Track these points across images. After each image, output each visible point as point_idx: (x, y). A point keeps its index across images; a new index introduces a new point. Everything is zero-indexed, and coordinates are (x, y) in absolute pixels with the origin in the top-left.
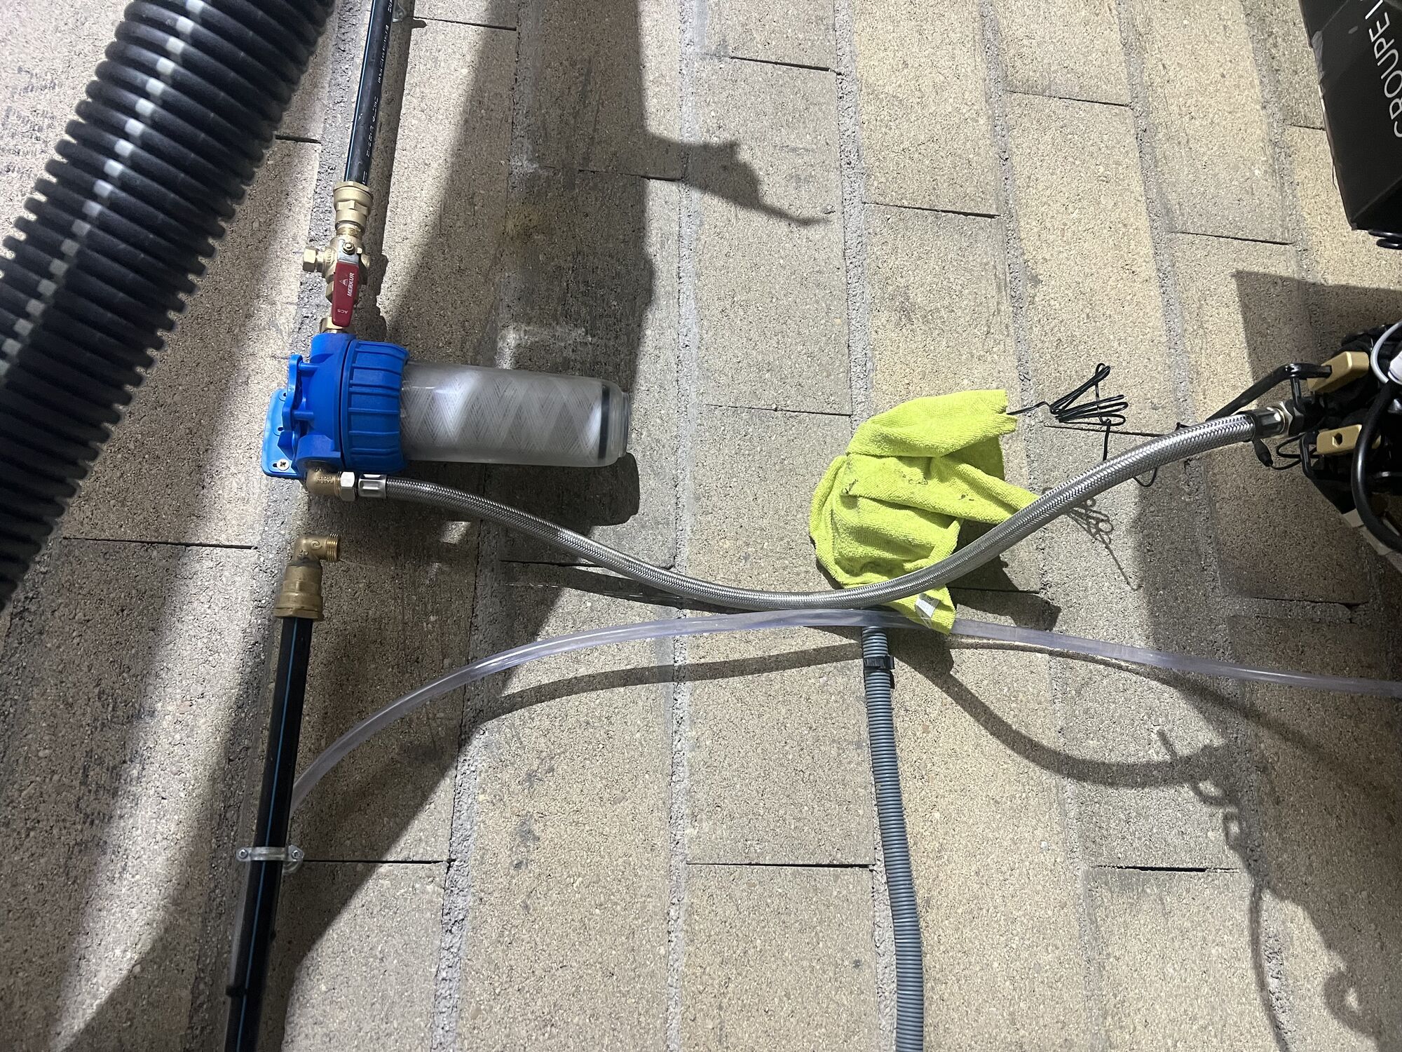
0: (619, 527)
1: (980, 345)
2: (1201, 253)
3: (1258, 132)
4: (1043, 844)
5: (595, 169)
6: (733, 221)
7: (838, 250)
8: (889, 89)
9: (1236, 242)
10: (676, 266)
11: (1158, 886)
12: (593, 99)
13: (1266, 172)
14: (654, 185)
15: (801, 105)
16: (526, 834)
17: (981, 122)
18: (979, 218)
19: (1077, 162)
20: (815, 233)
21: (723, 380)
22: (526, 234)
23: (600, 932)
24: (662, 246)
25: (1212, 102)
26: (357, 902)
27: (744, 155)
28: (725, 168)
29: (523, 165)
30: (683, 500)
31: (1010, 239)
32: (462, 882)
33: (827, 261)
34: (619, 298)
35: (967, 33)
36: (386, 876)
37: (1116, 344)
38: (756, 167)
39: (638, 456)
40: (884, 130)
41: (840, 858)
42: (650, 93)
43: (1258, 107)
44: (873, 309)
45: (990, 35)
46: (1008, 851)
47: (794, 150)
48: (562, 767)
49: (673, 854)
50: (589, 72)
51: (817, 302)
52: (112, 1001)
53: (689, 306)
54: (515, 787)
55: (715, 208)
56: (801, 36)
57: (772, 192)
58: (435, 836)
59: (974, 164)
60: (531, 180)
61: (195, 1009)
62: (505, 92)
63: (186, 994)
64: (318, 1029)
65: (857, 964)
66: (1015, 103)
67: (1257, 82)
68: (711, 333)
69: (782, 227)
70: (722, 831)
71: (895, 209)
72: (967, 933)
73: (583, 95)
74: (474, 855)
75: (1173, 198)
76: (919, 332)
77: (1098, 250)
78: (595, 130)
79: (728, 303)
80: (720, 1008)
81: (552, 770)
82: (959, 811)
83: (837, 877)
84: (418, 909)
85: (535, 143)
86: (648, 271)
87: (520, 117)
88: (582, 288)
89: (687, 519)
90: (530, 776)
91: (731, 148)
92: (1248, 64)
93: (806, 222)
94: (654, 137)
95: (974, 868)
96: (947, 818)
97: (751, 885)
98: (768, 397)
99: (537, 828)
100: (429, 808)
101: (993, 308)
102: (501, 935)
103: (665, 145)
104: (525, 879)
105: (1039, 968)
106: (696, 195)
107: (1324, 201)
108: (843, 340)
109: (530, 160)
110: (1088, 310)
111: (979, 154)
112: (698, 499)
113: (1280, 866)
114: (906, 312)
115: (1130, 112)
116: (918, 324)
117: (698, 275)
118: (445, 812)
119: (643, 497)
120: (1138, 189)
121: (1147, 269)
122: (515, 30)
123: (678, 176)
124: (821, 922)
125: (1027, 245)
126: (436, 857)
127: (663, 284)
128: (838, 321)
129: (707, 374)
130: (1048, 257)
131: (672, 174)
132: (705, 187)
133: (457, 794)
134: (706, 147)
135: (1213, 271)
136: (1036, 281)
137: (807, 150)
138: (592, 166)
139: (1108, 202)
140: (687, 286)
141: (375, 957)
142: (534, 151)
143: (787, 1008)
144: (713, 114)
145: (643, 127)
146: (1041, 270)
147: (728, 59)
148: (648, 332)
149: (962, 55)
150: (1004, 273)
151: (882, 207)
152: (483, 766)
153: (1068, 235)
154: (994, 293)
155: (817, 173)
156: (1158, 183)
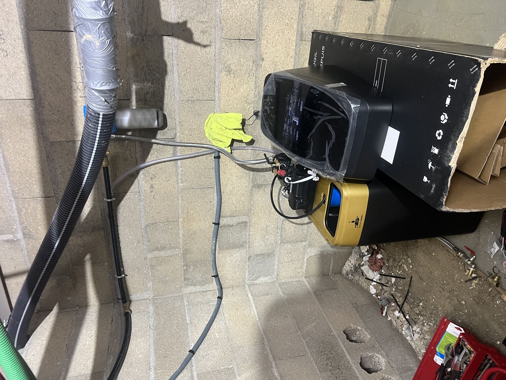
1: (246, 79)
4: (245, 182)
6: (186, 47)
7: (213, 54)
10: (172, 63)
12: (146, 8)
13: (333, 18)
14: (165, 38)
16: (152, 187)
18: (251, 41)
20: (207, 49)
21: (185, 93)
22: (133, 57)
23: (167, 200)
24: (168, 57)
26: (124, 199)
27: (189, 25)
28: (184, 30)
29: (129, 35)
30: (177, 123)
31: (258, 46)
32: (142, 195)
33: (211, 58)
34: (159, 74)
36: (128, 195)
38: (192, 29)
39: (166, 114)
41: (208, 187)
42: (162, 5)
44: (221, 71)
47: (202, 22)
48: (157, 176)
49: (178, 188)
51: (207, 70)
53: (176, 74)
54: (149, 180)
55: (182, 43)
57: (197, 37)
58: (136, 188)
59: (252, 23)
60: (132, 39)
62: (121, 9)
65: (211, 202)
68: (181, 81)
69: (198, 48)
71: (229, 40)
73: (143, 7)
74: (143, 191)
76: (232, 77)
77: (281, 48)
78: (147, 20)
79: (185, 73)
80: (188, 209)
81: (155, 177)
83: (208, 190)
84: (135, 199)
85: (131, 27)
86: (166, 65)
87: (126, 18)
88: (149, 72)
89: (178, 128)
90: (151, 178)
91: (185, 23)
93: (205, 46)
94: (164, 21)
95: (232, 187)
96: (228, 179)
97: (192, 192)
98: (196, 97)
99: (154, 186)
100: (134, 184)
101: (251, 68)
102: (150, 202)
103: (167, 23)
104: (153, 194)
106: (176, 40)
108: (214, 80)
109: (131, 33)
110: (274, 67)
111: (254, 19)
112: (180, 123)
114: (229, 71)
116: (232, 75)
117: (178, 65)
118: (137, 184)
119: (168, 123)
121: (292, 53)
124: (205, 196)
125: (262, 49)
126: (137, 191)
127: (169, 68)
128: (212, 75)
129: (181, 92)
130: (267, 52)
131: (170, 34)
132: (178, 37)
134: (178, 23)
136: (263, 60)
137: (206, 22)
138: (148, 33)
140: (175, 68)
141: (129, 206)
142: (132, 29)
144: (180, 11)
145: (160, 18)
146: (265, 56)
148: (166, 82)
150: (255, 58)
151: (226, 40)
152: (142, 177)
153: (274, 44)
154: (252, 64)
155: (209, 29)
156: (302, 25)
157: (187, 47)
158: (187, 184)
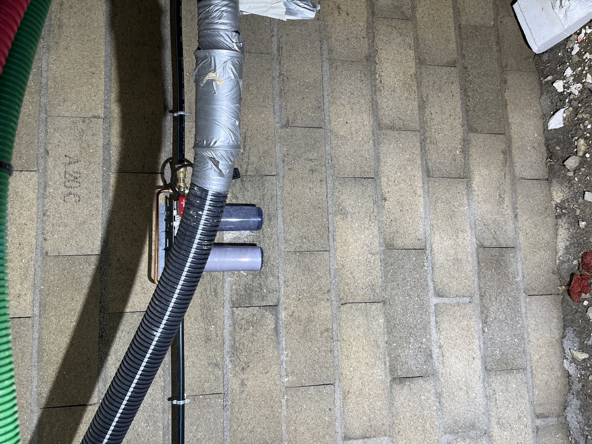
1: (367, 224)
2: (437, 184)
3: (460, 136)
4: (380, 374)
6: (293, 188)
7: (325, 194)
8: (341, 133)
9: (448, 179)
10: (275, 205)
11: (409, 382)
12: (247, 147)
13: (460, 152)
14: (268, 178)
15: (313, 142)
16: (243, 384)
17: (371, 142)
18: (369, 179)
19: (401, 155)
21: (291, 243)
24: (271, 199)
25: (446, 126)
28: (289, 169)
30: (281, 283)
31: (378, 186)
32: (227, 398)
33: (322, 199)
35: (367, 107)
36: (208, 398)
37: (409, 219)
40: (339, 149)
41: (326, 383)
43: (460, 126)
44: (335, 215)
45: (374, 107)
46: (370, 377)
47: (311, 160)
48: (251, 365)
49: (282, 386)
50: (245, 137)
51: (319, 214)
53: (280, 219)
54: (239, 372)
55: (287, 184)
56: (313, 115)
58: (220, 387)
59: (368, 159)
61: (164, 436)
63: (161, 432)
64: (195, 438)
65: (330, 409)
66: (382, 134)
67: (461, 117)
68: (287, 228)
70: (295, 378)
71: (342, 179)
72: (359, 399)
73: (244, 146)
74: (230, 391)
75: (430, 165)
76: (349, 221)
77: (405, 186)
78: (248, 159)
79: (292, 217)
81: (248, 366)
82: (358, 367)
83: (325, 388)
84: (217, 406)
86: (267, 209)
89: (282, 290)
90: (243, 368)
92: (459, 110)
95: (361, 382)
96: (354, 370)
97: (302, 392)
98: (305, 247)
99: (246, 382)
101: (372, 210)
102: (239, 410)
104: (244, 396)
105: (377, 406)
108: (327, 226)
110: (401, 208)
111: (369, 155)
112: (285, 282)
113: (442, 373)
114: (346, 215)
115: (419, 134)
116: (349, 219)
117: (283, 208)
118: (221, 380)
120: (419, 162)
121: (420, 192)
123: (276, 174)
124: (320, 400)
125: (383, 188)
126: (220, 392)
127: (272, 213)
128: (325, 220)
129: (286, 241)
130: (389, 190)
131: (273, 173)
132: (284, 177)
135: (440, 190)
136: (385, 199)
137: (315, 160)
138: (249, 173)
139: (409, 168)
140: (280, 212)
141: (207, 419)
143: (312, 422)
144: (285, 149)
146: (387, 195)
147: (289, 127)
149: (365, 116)
150: (376, 198)
151: (339, 178)
152: (230, 367)
153: (396, 182)
154: (372, 206)
155: (318, 167)
156: (426, 160)
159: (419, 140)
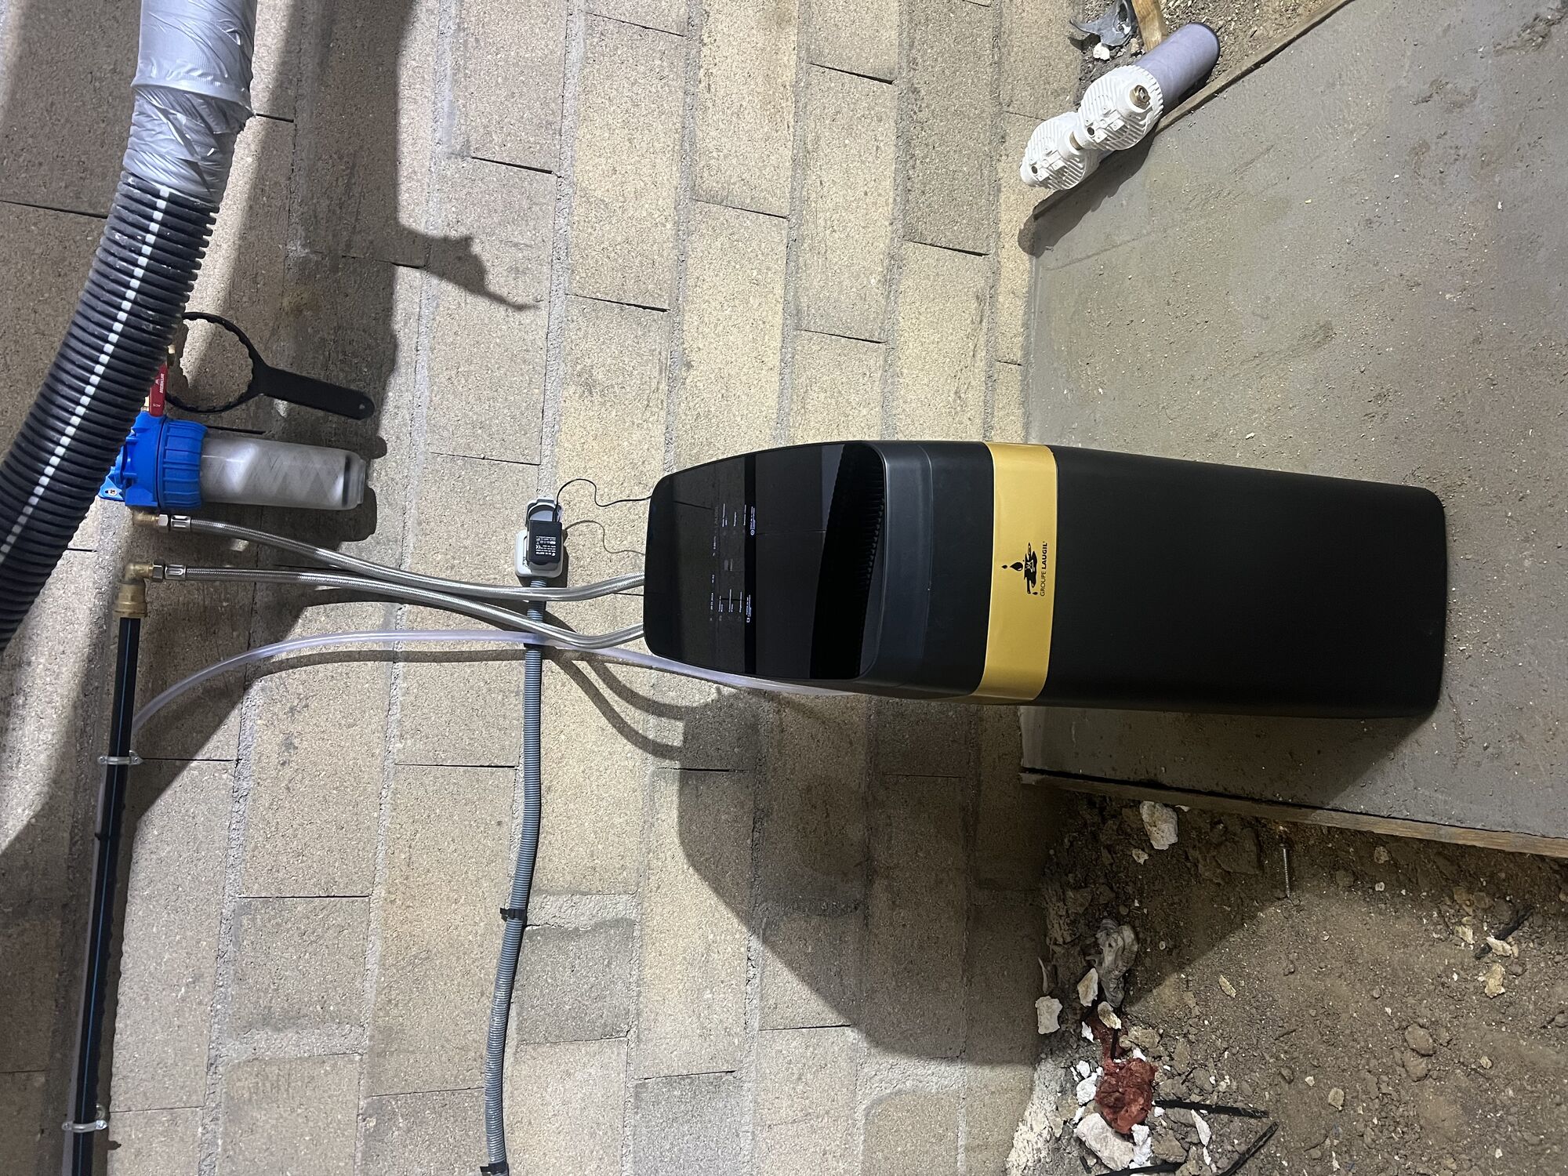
0: (360, 543)
1: (640, 415)
2: (816, 348)
3: (882, 245)
4: (629, 755)
5: (355, 255)
6: (463, 305)
7: (542, 333)
8: (598, 194)
9: (843, 340)
10: (415, 340)
11: (696, 780)
12: (356, 190)
13: (880, 281)
14: (402, 271)
15: (525, 204)
16: (289, 745)
17: (669, 226)
18: (654, 312)
19: (738, 266)
20: (526, 317)
21: (445, 434)
22: (298, 310)
23: (337, 803)
24: (406, 324)
25: (852, 217)
26: (176, 784)
27: (476, 249)
28: (460, 258)
29: (297, 249)
30: (409, 524)
31: (675, 330)
32: (246, 773)
33: (533, 342)
34: (369, 366)
35: (669, 143)
36: (195, 769)
37: (739, 419)
38: (484, 258)
39: (377, 491)
40: (590, 230)
41: (496, 762)
42: (403, 188)
43: (887, 223)
44: (564, 383)
45: (687, 146)
46: (605, 759)
47: (516, 245)
48: (314, 705)
49: (386, 758)
50: (354, 166)
51: (522, 375)
52: (18, 839)
53: (423, 374)
54: (282, 716)
55: (450, 292)
56: (532, 140)
57: (496, 281)
58: (228, 744)
59: (657, 265)
60: (303, 263)
61: (73, 844)
62: (283, 181)
63: (66, 835)
64: (154, 856)
65: (499, 823)
66: (698, 211)
67: (891, 200)
68: (438, 397)
69: (500, 311)
71: (591, 301)
72: (571, 806)
73: (348, 187)
74: (254, 757)
75: (804, 300)
76: (596, 403)
77: (740, 342)
78: (357, 220)
79: (453, 373)
80: (410, 847)
81: (307, 706)
82: (578, 735)
83: (492, 773)
84: (217, 788)
85: (307, 230)
86: (394, 345)
87: (296, 206)
88: (341, 357)
89: (411, 539)
90: (292, 709)
91: (466, 241)
92: (888, 184)
93: (520, 308)
94: (405, 229)
95: (582, 768)
96: (569, 739)
97: (436, 778)
98: (478, 448)
99: (296, 742)
100: (224, 727)
101: (654, 386)
102: (272, 804)
103: (413, 236)
104: (288, 772)
105: (613, 826)
106: (435, 281)
107: (917, 308)
108: (539, 406)
109: (304, 246)
110: (723, 391)
111: (662, 256)
112: (420, 524)
113: (775, 769)
114: (589, 387)
115: (786, 224)
116: (597, 398)
117: (432, 349)
118: (235, 730)
119: (379, 521)
120: (779, 291)
121: (773, 360)
122: (292, 121)
123: (422, 263)
124: (479, 800)
125: (687, 336)
126: (228, 758)
127: (404, 355)
128: (537, 391)
129: (433, 429)
130: (701, 347)
131: (417, 262)
132: (442, 275)
133: (243, 719)
134: (446, 240)
135: (822, 363)
136: (689, 366)
137: (527, 246)
138: (352, 253)
139: (754, 302)
140: (423, 358)
141: (189, 816)
142: (306, 238)
143: (452, 847)
144: (454, 209)
145: (396, 219)
146: (694, 357)
147: (469, 159)
148: (390, 394)
149: (661, 162)
150: (667, 358)
151: (580, 299)
152: (260, 702)
153: (720, 328)
154: (656, 374)
155: (533, 266)
156: (796, 288)
157: (466, 303)
158: (420, 745)
159: (785, 241)
